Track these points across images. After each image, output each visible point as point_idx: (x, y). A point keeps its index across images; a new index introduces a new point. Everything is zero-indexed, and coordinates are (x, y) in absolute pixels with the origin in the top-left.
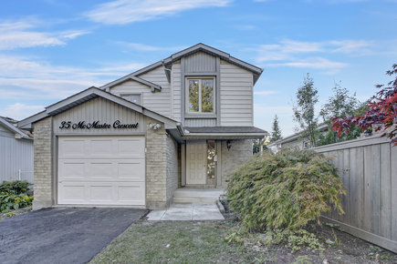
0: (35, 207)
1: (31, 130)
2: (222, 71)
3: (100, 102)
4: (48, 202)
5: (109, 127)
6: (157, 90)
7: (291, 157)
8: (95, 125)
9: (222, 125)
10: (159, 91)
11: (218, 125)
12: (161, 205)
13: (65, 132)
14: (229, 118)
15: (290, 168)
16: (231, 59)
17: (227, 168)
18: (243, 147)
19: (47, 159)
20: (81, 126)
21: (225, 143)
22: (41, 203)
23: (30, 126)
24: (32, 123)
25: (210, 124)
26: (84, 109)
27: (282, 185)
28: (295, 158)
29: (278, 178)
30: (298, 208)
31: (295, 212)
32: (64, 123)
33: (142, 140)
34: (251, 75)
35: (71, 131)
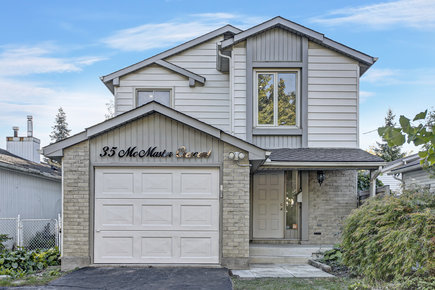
0: (66, 267)
1: (59, 159)
2: (310, 59)
3: (157, 120)
4: (83, 260)
5: (170, 155)
6: (199, 83)
7: (418, 202)
8: (151, 153)
9: (311, 145)
10: (202, 85)
11: (304, 146)
12: (242, 262)
13: (107, 161)
14: (322, 135)
15: (418, 214)
16: (326, 42)
17: (318, 213)
18: (341, 180)
19: (82, 199)
20: (130, 153)
21: (315, 175)
22: (73, 260)
23: (60, 154)
24: (64, 149)
25: (292, 144)
26: (134, 130)
27: (410, 231)
28: (423, 203)
29: (405, 224)
30: (426, 252)
31: (423, 256)
32: (106, 150)
33: (215, 174)
34: (356, 67)
35: (116, 160)
